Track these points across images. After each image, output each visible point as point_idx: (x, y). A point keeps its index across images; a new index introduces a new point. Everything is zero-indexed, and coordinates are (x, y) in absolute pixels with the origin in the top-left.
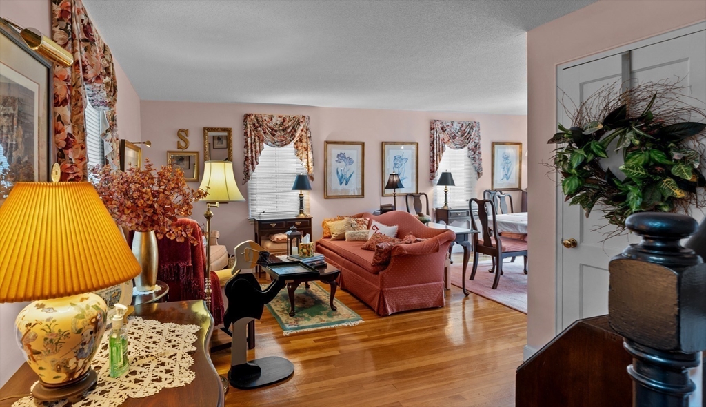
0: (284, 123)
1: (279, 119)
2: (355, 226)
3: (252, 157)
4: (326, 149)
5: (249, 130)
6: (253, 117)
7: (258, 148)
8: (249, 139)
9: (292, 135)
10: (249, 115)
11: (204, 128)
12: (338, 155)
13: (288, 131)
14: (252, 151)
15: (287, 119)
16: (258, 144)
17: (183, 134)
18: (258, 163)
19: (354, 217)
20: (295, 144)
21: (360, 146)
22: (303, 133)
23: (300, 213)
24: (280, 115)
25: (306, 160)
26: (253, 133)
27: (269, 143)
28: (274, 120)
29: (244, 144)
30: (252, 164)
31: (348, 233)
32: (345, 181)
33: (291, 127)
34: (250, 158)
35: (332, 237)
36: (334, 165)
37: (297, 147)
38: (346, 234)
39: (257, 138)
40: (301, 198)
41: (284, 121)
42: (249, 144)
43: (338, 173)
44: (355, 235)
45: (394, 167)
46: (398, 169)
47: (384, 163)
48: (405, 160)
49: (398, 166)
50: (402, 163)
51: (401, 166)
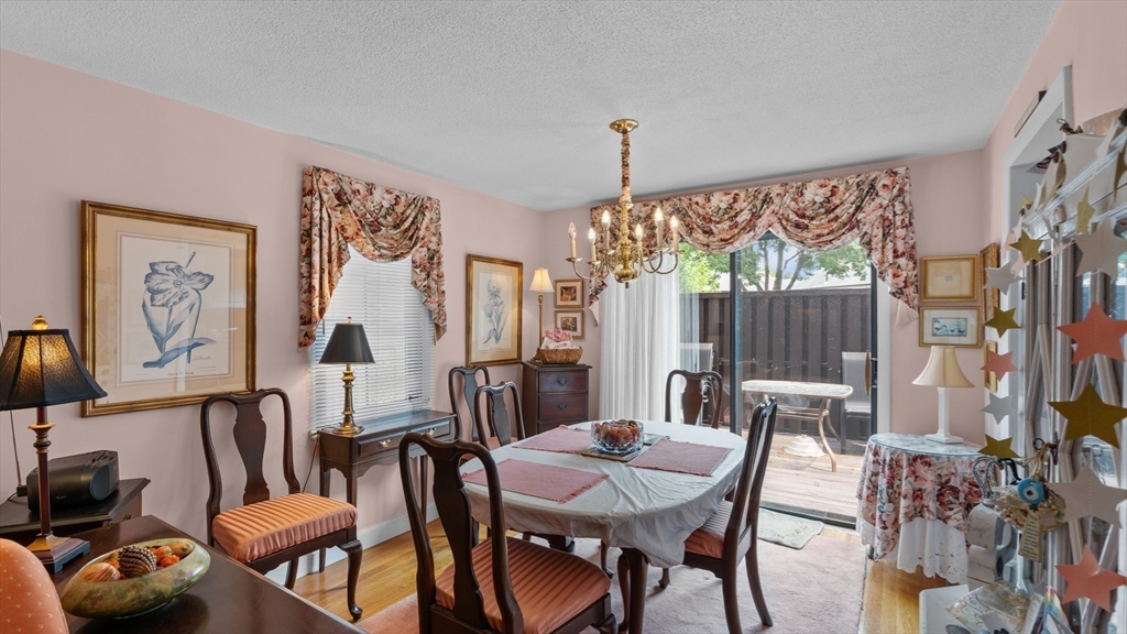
45: (148, 303)
46: (167, 310)
47: (89, 283)
48: (200, 278)
49: (168, 300)
50: (188, 288)
51: (180, 299)
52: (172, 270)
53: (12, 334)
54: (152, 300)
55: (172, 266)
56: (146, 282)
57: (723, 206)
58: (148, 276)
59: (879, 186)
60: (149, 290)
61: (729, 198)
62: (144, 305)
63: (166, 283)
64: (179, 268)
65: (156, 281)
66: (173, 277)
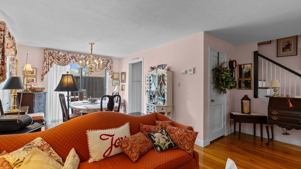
57: (83, 58)
59: (110, 61)
61: (85, 57)
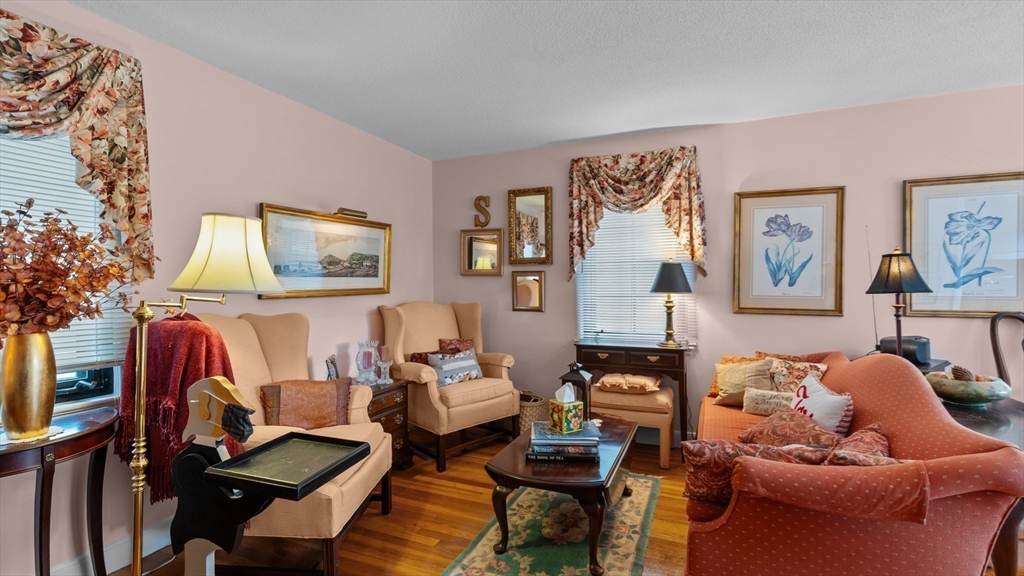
0: (642, 167)
1: (632, 160)
2: (782, 379)
3: (581, 233)
4: (738, 211)
5: (575, 186)
6: (584, 162)
7: (592, 217)
8: (576, 203)
9: (656, 186)
10: (577, 161)
11: (510, 192)
12: (770, 221)
13: (648, 180)
14: (580, 223)
15: (649, 158)
16: (592, 209)
17: (482, 204)
18: (592, 244)
19: (785, 359)
20: (665, 203)
21: (832, 198)
22: (683, 182)
23: (667, 340)
24: (633, 152)
25: (687, 234)
26: (583, 192)
27: (610, 206)
28: (622, 163)
29: (568, 212)
30: (581, 245)
31: (751, 393)
32: (787, 279)
33: (654, 172)
34: (576, 234)
35: (719, 397)
36: (760, 243)
37: (669, 210)
38: (745, 396)
39: (590, 199)
40: (669, 308)
41: (642, 162)
42: (576, 211)
43: (768, 259)
44: (764, 402)
45: (947, 243)
46: (961, 247)
47: (908, 232)
48: (990, 221)
49: (962, 240)
50: (979, 230)
51: (973, 238)
52: (966, 217)
53: (884, 256)
54: (950, 240)
55: (965, 214)
56: (946, 227)
58: (947, 224)
60: (947, 233)
62: (944, 244)
63: (962, 227)
64: (971, 215)
65: (953, 227)
66: (965, 222)
